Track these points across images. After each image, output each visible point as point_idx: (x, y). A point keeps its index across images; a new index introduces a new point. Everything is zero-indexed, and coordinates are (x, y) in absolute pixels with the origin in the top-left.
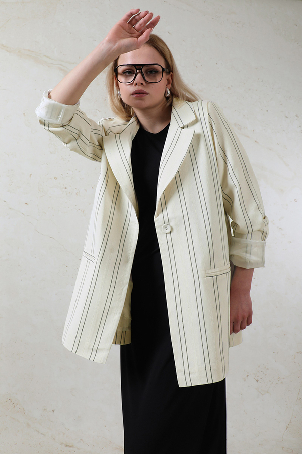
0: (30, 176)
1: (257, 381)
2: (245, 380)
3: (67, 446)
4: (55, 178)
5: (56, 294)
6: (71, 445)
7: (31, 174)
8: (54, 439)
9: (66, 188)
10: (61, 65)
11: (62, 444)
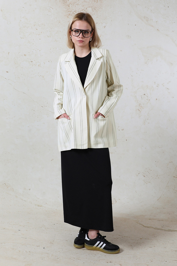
0: (9, 54)
1: (144, 177)
2: (137, 176)
3: (38, 206)
4: (24, 55)
5: (28, 127)
6: (41, 205)
7: (9, 53)
8: (31, 203)
9: (32, 62)
11: (36, 205)
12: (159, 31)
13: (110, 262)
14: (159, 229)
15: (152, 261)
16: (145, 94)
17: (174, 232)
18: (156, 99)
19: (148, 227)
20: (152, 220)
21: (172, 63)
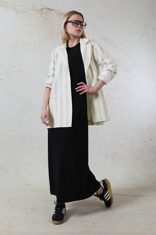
0: (2, 66)
1: (112, 159)
2: (107, 158)
3: (28, 185)
4: (14, 66)
5: (18, 122)
7: (3, 65)
8: (22, 183)
9: (20, 71)
10: (14, 7)
11: (25, 184)
12: (116, 47)
13: (85, 222)
14: (126, 195)
15: (122, 219)
16: (109, 95)
17: (139, 197)
18: (118, 98)
19: (117, 195)
20: (121, 190)
21: (128, 71)
